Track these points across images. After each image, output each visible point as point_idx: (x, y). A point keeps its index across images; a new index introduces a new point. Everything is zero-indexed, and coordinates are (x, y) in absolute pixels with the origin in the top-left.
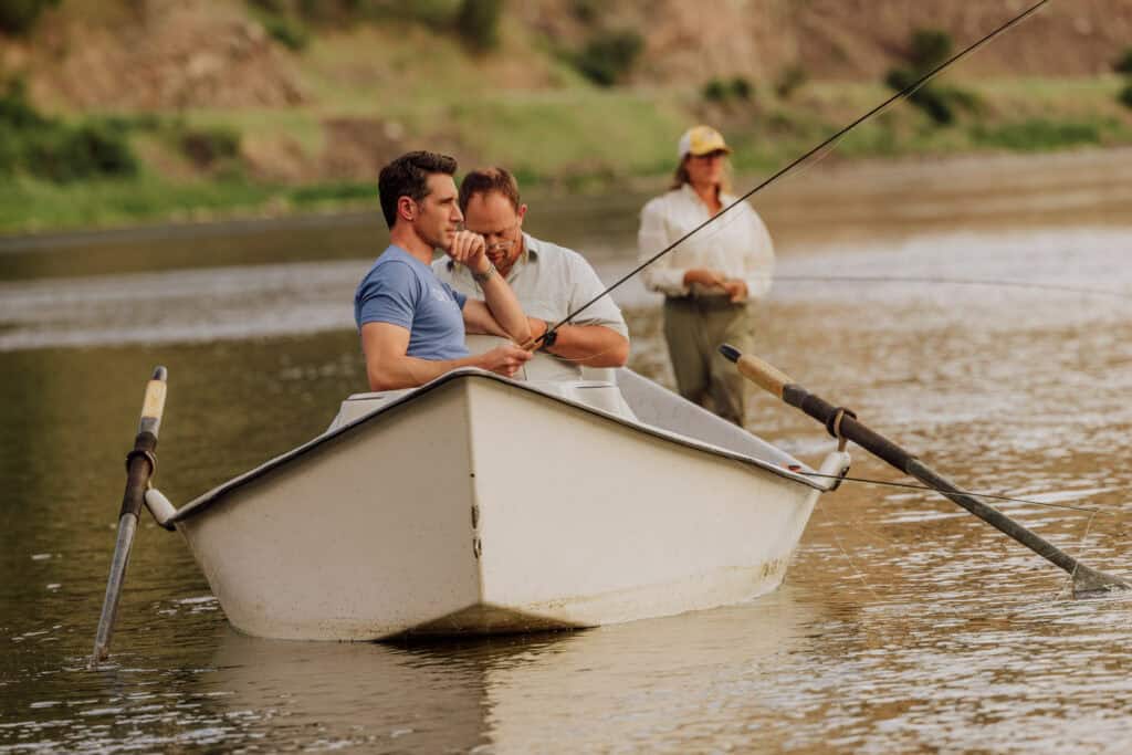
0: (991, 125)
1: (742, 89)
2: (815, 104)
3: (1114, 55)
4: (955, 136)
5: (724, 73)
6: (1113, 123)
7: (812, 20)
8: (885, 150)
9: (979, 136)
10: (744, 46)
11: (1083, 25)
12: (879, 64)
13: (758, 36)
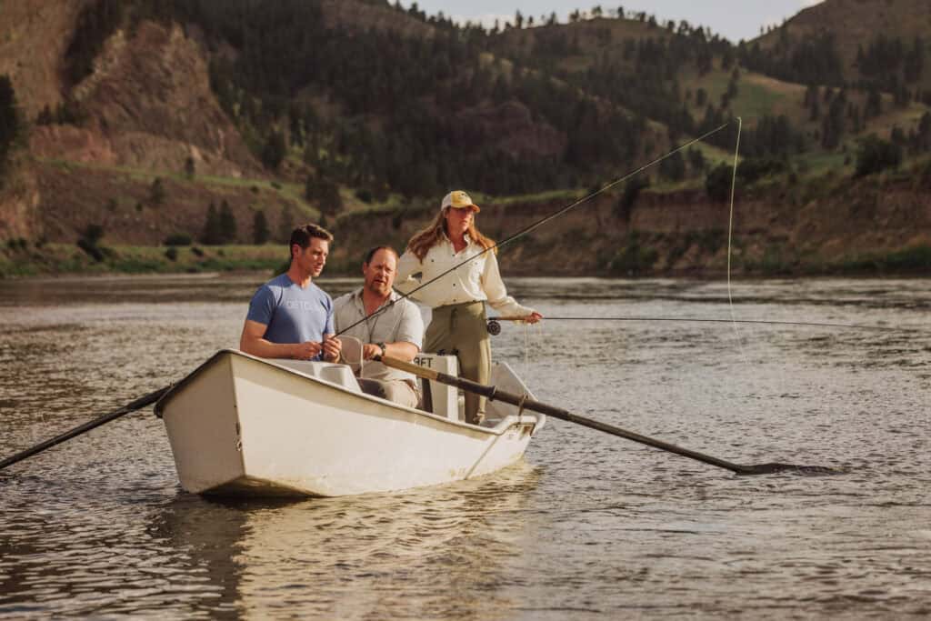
0: (117, 262)
1: (23, 243)
2: (51, 251)
3: (164, 238)
4: (103, 266)
5: (16, 237)
6: (163, 263)
7: (50, 218)
8: (77, 270)
9: (112, 266)
10: (23, 226)
11: (153, 226)
12: (75, 236)
13: (29, 224)
